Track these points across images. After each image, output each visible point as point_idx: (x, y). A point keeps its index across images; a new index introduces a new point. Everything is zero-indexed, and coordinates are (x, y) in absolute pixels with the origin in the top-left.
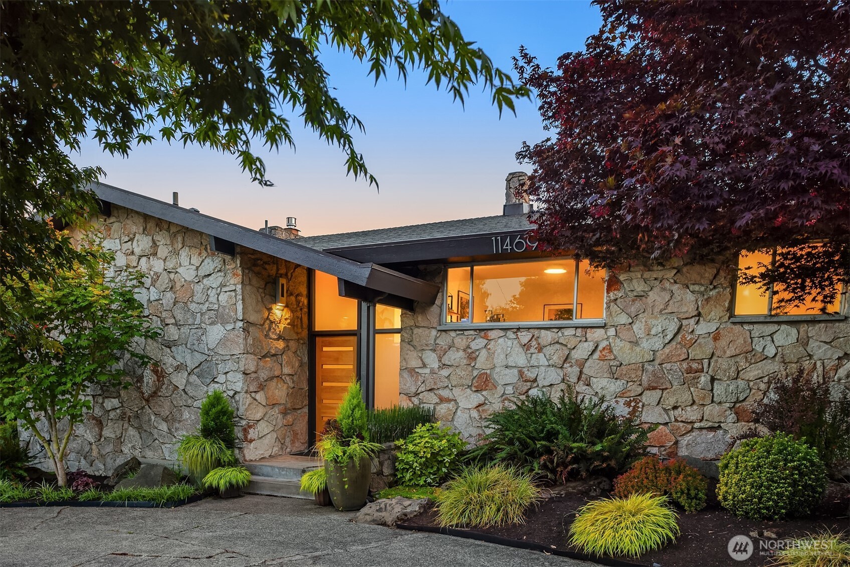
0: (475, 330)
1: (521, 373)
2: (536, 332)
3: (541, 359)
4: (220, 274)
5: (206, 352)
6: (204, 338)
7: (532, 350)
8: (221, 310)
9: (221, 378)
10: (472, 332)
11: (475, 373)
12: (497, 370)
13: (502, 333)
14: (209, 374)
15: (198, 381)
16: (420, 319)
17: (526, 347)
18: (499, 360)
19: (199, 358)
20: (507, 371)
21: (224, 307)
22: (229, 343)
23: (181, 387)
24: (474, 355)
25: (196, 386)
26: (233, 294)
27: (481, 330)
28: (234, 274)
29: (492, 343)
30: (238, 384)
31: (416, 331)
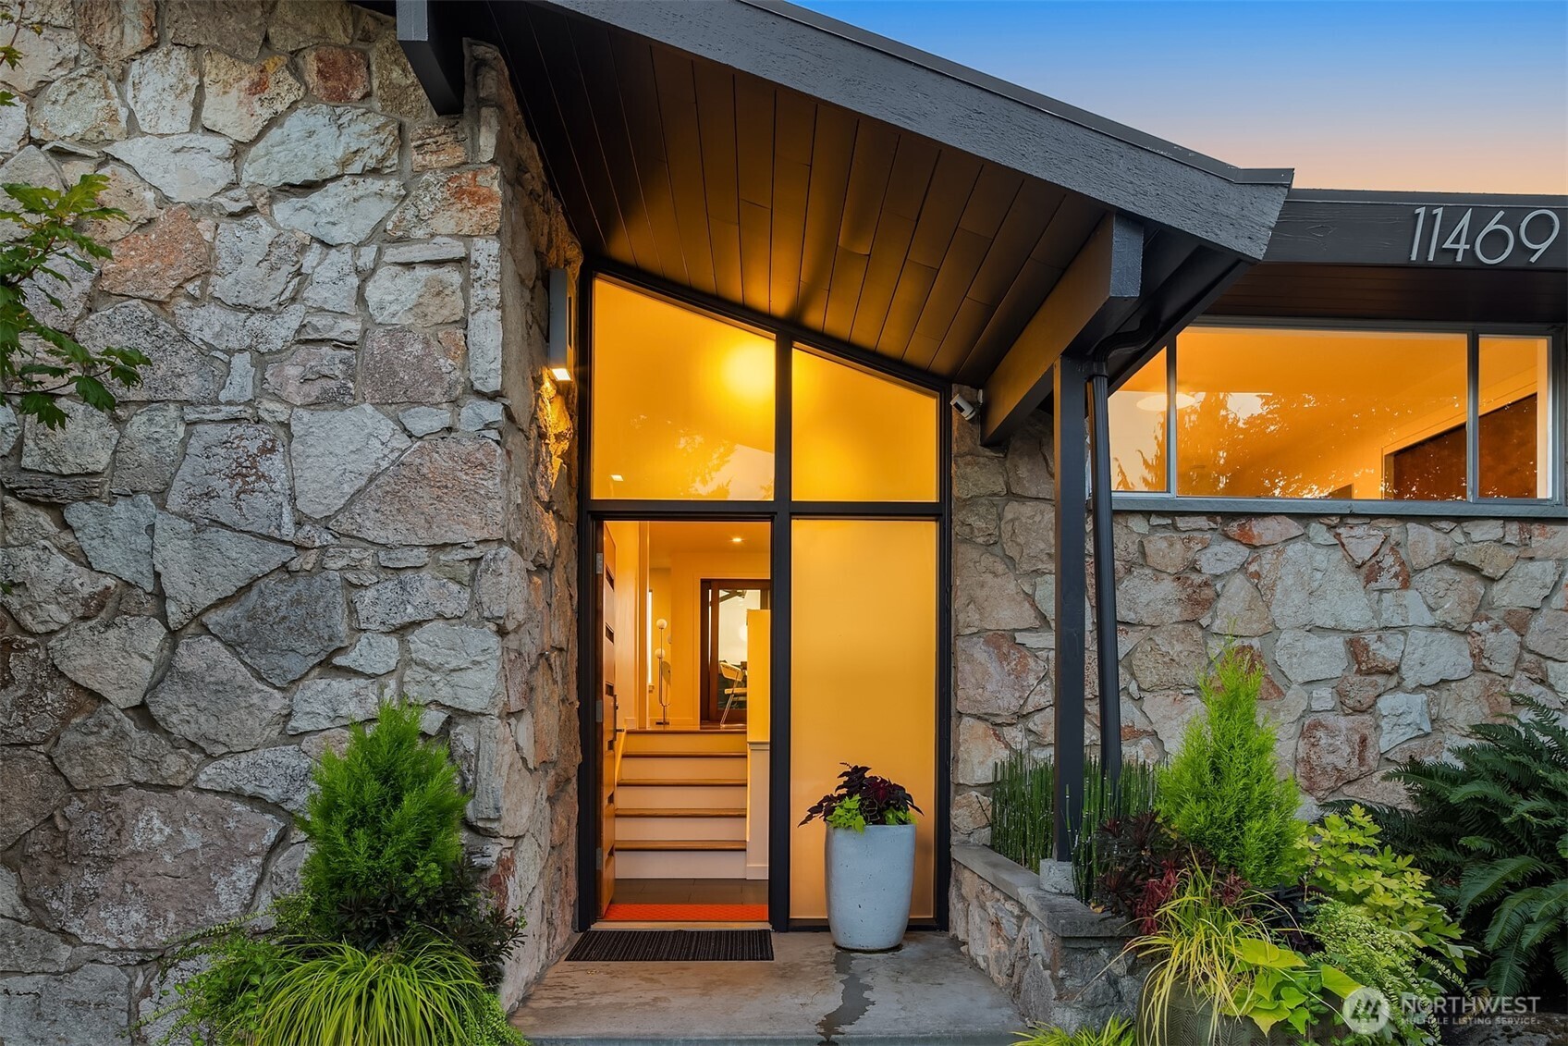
0: (1211, 515)
1: (1356, 648)
2: (1395, 529)
3: (1413, 606)
4: (375, 185)
5: (288, 530)
6: (274, 465)
7: (1385, 580)
8: (378, 342)
9: (375, 653)
10: (1202, 522)
11: (1216, 647)
12: (1286, 638)
13: (1294, 528)
14: (301, 631)
15: (230, 666)
16: (1023, 472)
17: (1368, 571)
18: (1289, 605)
19: (241, 558)
20: (1314, 642)
21: (397, 334)
22: (424, 495)
23: (121, 698)
24: (1207, 592)
25: (221, 689)
26: (453, 277)
27: (1230, 516)
28: (459, 193)
29: (1268, 555)
30: (473, 676)
31: (1012, 510)
